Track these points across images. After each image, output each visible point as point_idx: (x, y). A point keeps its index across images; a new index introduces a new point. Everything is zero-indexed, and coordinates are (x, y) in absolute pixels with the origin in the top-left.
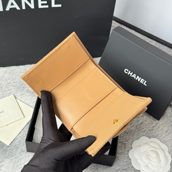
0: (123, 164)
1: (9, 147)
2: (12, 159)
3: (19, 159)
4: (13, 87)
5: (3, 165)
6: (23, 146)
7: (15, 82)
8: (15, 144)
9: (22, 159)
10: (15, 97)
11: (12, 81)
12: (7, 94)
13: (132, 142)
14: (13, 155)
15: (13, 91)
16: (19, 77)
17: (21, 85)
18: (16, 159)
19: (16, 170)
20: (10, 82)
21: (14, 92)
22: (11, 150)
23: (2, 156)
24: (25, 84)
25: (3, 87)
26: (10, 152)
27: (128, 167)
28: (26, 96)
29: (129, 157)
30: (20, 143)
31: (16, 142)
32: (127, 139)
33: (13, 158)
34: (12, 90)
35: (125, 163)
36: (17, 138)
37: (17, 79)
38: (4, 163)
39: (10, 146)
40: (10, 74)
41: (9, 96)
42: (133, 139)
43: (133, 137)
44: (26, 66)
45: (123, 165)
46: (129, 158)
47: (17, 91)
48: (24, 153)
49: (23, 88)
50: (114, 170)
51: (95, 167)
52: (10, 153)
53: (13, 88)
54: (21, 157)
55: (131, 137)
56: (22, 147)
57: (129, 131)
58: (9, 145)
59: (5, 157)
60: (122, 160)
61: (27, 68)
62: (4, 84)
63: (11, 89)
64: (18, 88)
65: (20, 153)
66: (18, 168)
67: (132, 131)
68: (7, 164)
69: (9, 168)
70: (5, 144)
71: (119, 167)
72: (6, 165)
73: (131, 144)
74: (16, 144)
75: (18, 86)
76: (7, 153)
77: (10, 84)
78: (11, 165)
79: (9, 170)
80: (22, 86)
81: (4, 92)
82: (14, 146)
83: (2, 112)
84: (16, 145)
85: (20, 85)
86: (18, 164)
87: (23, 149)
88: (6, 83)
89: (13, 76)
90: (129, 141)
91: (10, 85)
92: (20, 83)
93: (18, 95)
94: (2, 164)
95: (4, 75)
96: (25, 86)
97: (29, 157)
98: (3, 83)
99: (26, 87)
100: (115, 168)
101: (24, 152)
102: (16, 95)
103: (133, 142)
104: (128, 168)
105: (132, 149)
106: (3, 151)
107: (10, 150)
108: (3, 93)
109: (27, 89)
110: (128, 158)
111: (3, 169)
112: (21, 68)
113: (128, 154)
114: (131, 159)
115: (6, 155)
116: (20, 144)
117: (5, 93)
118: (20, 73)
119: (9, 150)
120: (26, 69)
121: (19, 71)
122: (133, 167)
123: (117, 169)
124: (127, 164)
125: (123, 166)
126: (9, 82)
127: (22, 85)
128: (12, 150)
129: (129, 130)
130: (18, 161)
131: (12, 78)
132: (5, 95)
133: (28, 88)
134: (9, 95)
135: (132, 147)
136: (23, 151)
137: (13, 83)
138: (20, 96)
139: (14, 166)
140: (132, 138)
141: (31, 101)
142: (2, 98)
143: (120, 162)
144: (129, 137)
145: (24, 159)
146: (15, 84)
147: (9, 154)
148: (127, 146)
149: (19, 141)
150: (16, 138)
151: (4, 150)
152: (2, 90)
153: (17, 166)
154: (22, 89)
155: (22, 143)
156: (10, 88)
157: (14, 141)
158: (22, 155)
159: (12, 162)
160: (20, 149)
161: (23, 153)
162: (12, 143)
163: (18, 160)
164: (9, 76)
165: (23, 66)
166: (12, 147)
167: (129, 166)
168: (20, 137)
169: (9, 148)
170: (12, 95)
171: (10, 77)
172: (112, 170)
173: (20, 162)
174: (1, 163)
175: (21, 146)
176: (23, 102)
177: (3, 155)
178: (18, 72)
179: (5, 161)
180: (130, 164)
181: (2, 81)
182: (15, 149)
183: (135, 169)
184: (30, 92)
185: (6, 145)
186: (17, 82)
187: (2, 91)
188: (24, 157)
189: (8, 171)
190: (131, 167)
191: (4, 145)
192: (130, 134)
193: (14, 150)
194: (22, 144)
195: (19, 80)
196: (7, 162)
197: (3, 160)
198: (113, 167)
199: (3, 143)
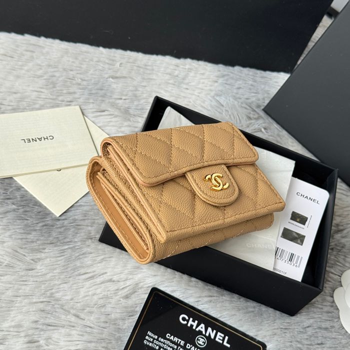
0: (320, 316)
1: (59, 220)
2: (63, 251)
3: (82, 253)
4: (81, 89)
5: (39, 259)
6: (92, 226)
7: (84, 80)
8: (74, 218)
9: (87, 255)
10: (83, 114)
11: (79, 76)
12: (63, 101)
13: (341, 271)
14: (66, 240)
15: (79, 98)
16: (96, 70)
17: (98, 89)
18: (74, 251)
19: (71, 279)
20: (73, 77)
21: (81, 100)
22: (63, 229)
23: (42, 238)
24: (107, 90)
25: (57, 83)
26: (60, 233)
27: (332, 325)
28: (110, 115)
29: (333, 302)
30: (86, 218)
31: (77, 214)
32: (332, 262)
33: (66, 247)
34: (77, 96)
35: (325, 314)
36: (80, 206)
37: (92, 74)
38: (43, 255)
39: (60, 218)
40: (76, 59)
41: (69, 107)
42: (344, 265)
43: (344, 260)
44: (113, 50)
45: (320, 318)
46: (335, 305)
47: (88, 99)
48: (93, 242)
49: (102, 96)
50: (299, 325)
51: (257, 309)
52: (60, 236)
53: (80, 91)
54: (85, 250)
55: (341, 261)
56: (90, 228)
57: (336, 245)
58: (60, 216)
59: (49, 242)
60: (320, 306)
61: (116, 55)
62: (59, 77)
63: (75, 93)
64: (91, 94)
65: (83, 241)
66: (76, 273)
67: (343, 247)
68: (52, 259)
69: (55, 269)
70: (49, 211)
71: (311, 321)
72: (48, 260)
73: (339, 276)
74: (76, 217)
75: (91, 91)
76: (54, 234)
77: (74, 82)
78: (59, 263)
79: (53, 273)
80: (101, 92)
81: (58, 96)
82: (72, 221)
83: (49, 138)
84: (75, 220)
85: (96, 87)
86: (78, 263)
87: (90, 233)
88: (64, 77)
89: (82, 66)
90: (335, 267)
91: (74, 84)
92: (96, 84)
93: (91, 109)
94: (39, 257)
95: (62, 57)
96: (109, 94)
97: (105, 254)
98: (57, 74)
99: (111, 96)
100: (302, 322)
101: (93, 240)
102: (85, 109)
103: (343, 272)
104: (332, 327)
105: (342, 286)
106: (45, 227)
107: (60, 228)
108: (55, 97)
109: (111, 101)
110: (333, 304)
111: (38, 267)
112: (102, 53)
113: (333, 297)
114: (338, 309)
115: (51, 238)
116: (86, 221)
117: (60, 98)
118: (98, 63)
119: (57, 228)
120: (114, 58)
121: (97, 57)
122: (344, 328)
123: (306, 324)
124: (329, 319)
125: (320, 321)
126: (71, 76)
127: (102, 90)
128: (65, 230)
129: (336, 242)
130: (78, 258)
131: (78, 69)
132: (60, 102)
133: (114, 100)
134: (69, 105)
135: (341, 282)
136: (91, 239)
137: (79, 80)
138: (93, 112)
139: (67, 269)
140: (343, 262)
141: (119, 130)
142: (53, 107)
143: (315, 310)
144: (336, 259)
145: (93, 255)
146: (85, 83)
147: (57, 238)
148: (330, 278)
149: (84, 212)
150: (78, 204)
151: (45, 225)
152: (55, 89)
153: (74, 269)
154: (100, 98)
155: (90, 218)
156: (71, 90)
157: (72, 209)
158: (89, 246)
159: (62, 258)
160: (84, 231)
161: (90, 241)
162: (65, 212)
163: (77, 255)
164: (73, 62)
165: (107, 50)
166: (66, 222)
167: (335, 325)
168: (88, 204)
169: (58, 223)
170: (75, 105)
171: (75, 65)
172: (295, 325)
173: (81, 260)
174: (36, 253)
175: (88, 226)
176: (99, 127)
177: (42, 236)
178: (95, 60)
179: (46, 251)
180: (336, 320)
181: (56, 69)
182: (73, 229)
183: (347, 332)
184: (120, 109)
185: (53, 214)
186: (91, 80)
187: (53, 91)
188: (92, 251)
189: (51, 274)
190: (339, 327)
191: (48, 213)
192: (339, 251)
193: (71, 230)
194: (89, 221)
195: (95, 76)
196: (51, 254)
197: (41, 247)
198: (298, 319)
199: (46, 208)
